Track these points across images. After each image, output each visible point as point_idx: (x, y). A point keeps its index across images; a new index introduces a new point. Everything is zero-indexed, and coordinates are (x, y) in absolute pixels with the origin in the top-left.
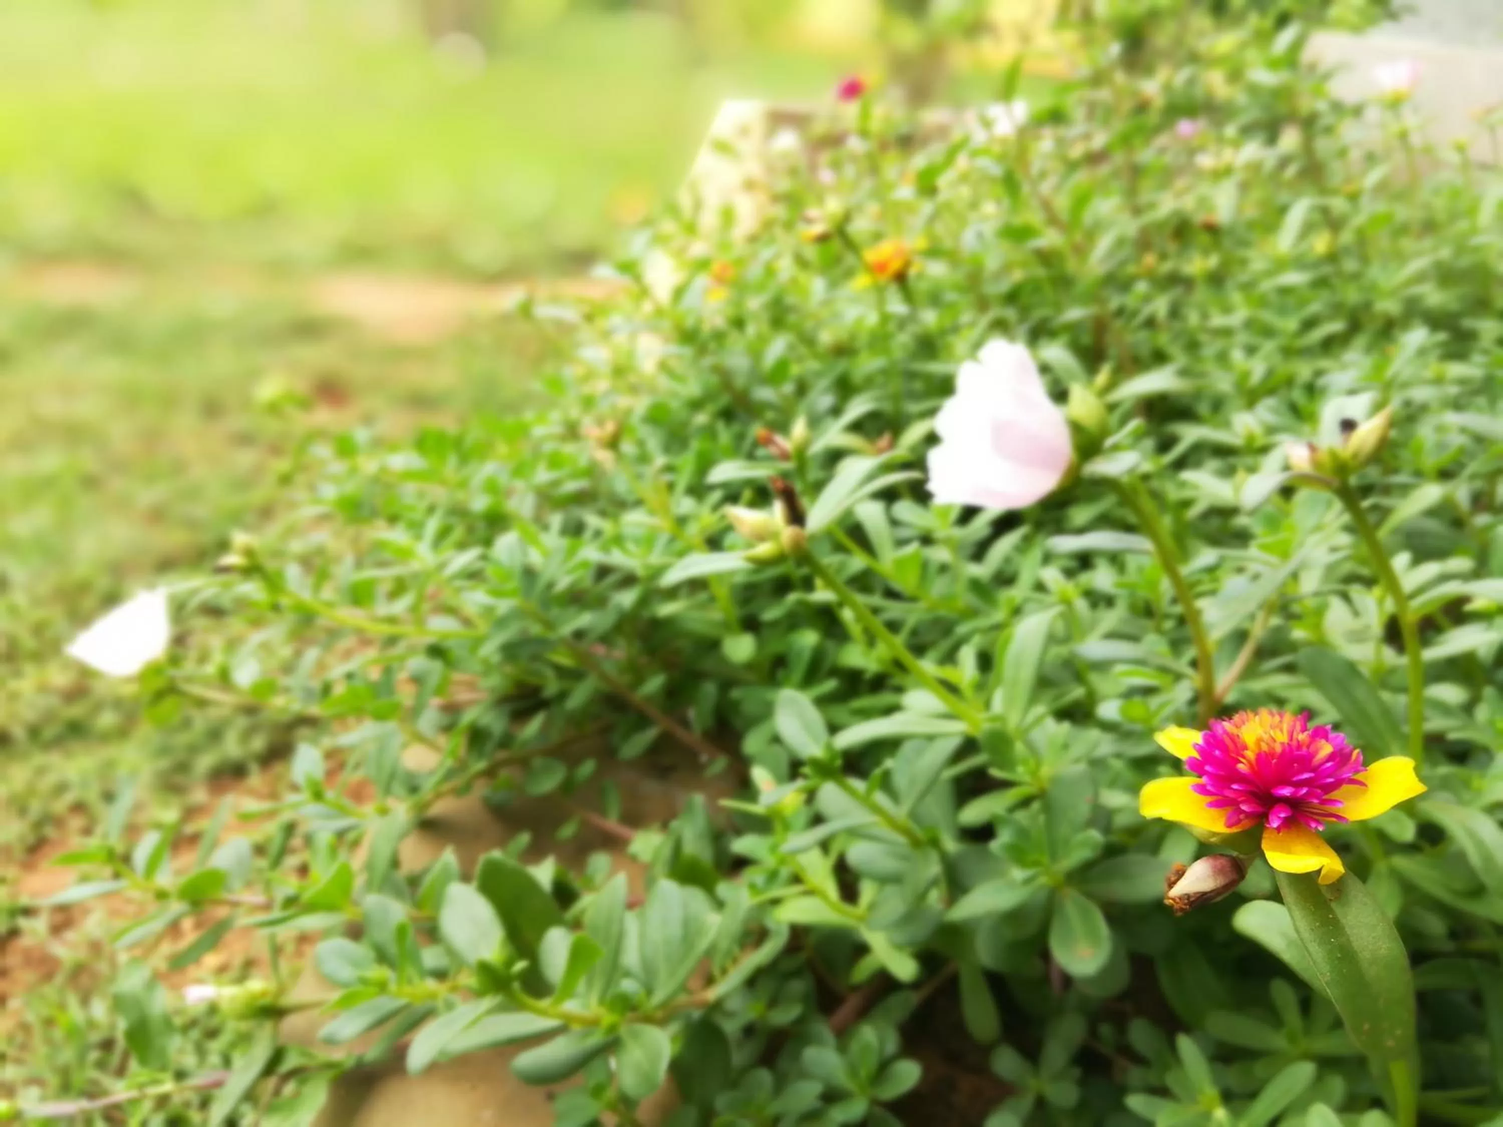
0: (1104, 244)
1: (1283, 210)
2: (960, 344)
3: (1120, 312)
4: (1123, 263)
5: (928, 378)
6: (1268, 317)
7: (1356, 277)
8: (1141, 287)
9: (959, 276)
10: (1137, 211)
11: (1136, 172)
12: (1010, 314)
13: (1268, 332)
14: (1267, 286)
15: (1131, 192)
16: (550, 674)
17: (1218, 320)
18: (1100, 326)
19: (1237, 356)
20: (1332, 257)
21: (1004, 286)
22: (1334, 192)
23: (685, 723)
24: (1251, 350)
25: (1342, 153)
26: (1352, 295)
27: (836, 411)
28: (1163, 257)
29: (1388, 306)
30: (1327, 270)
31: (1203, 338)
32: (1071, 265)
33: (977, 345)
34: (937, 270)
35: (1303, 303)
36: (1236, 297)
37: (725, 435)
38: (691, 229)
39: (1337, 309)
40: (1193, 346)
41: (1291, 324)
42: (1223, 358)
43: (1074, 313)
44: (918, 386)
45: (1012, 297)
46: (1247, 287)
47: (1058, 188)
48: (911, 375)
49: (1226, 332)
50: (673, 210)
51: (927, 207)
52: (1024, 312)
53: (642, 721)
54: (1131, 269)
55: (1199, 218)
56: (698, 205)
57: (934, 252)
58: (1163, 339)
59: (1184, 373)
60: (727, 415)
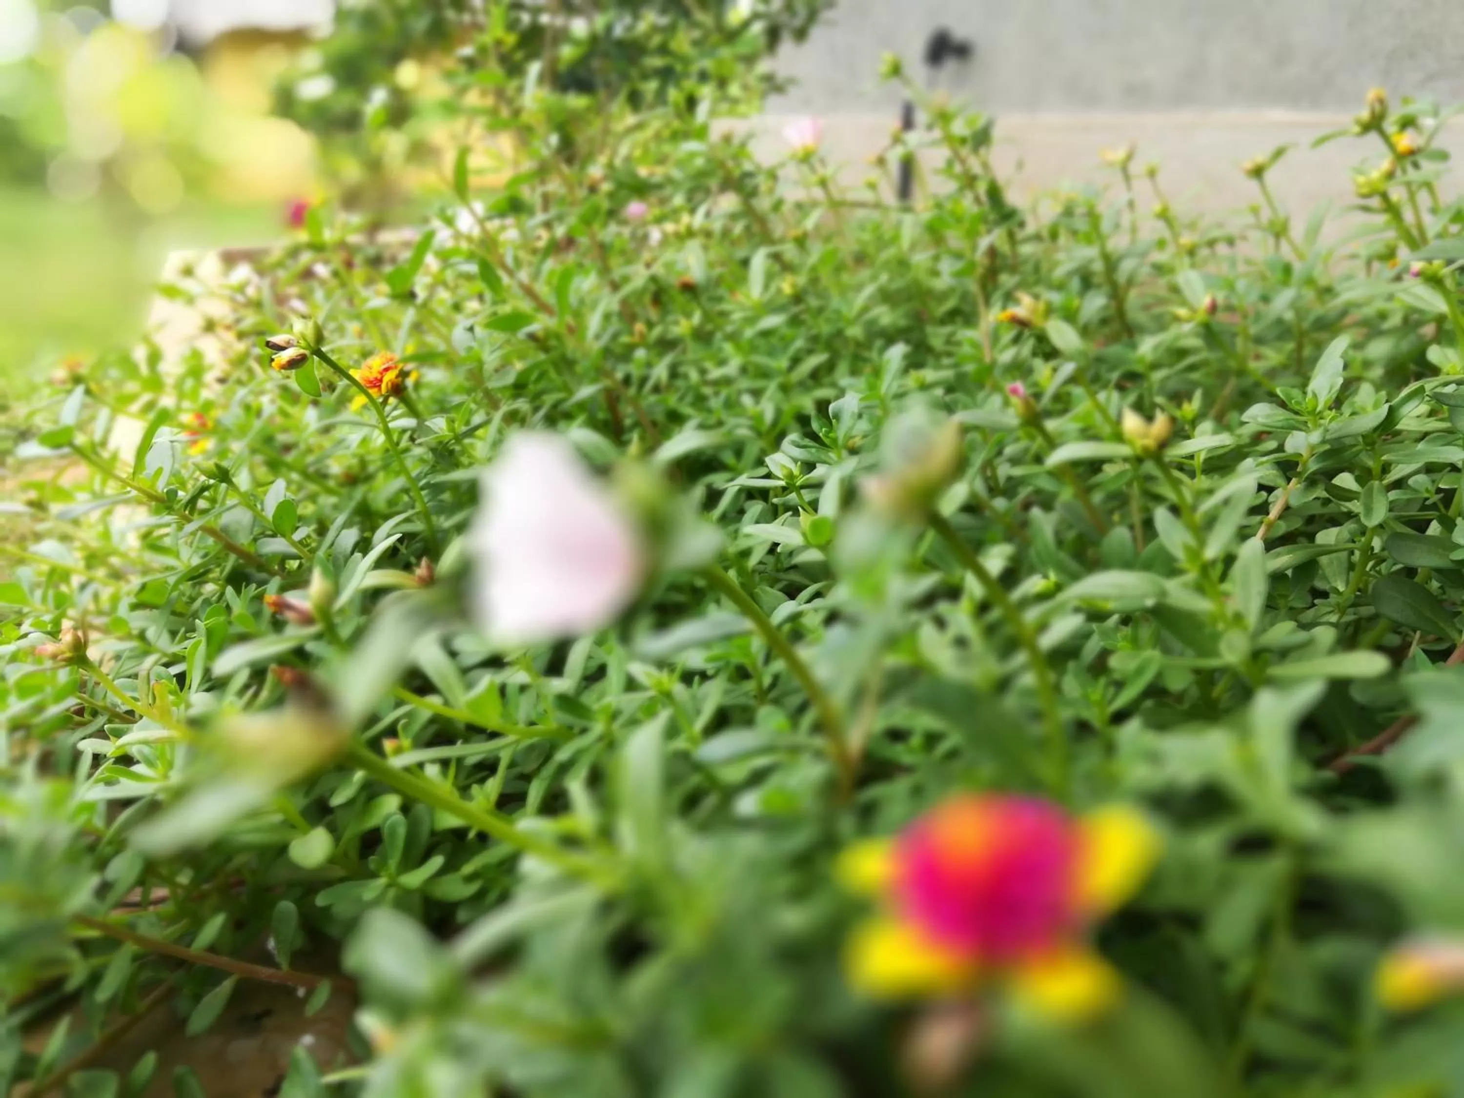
0: (594, 322)
1: (745, 263)
2: (479, 447)
3: (627, 381)
4: (615, 337)
5: (455, 487)
6: (761, 359)
7: (820, 310)
8: (640, 354)
9: (460, 378)
10: (615, 287)
11: (603, 250)
12: (522, 405)
13: (765, 374)
14: (749, 333)
15: (605, 270)
16: (73, 955)
17: (715, 373)
18: (612, 399)
19: (747, 400)
20: (798, 298)
21: (510, 379)
22: (782, 240)
23: (267, 959)
24: (757, 394)
25: (777, 206)
26: (825, 329)
27: (363, 546)
28: (650, 325)
29: (855, 332)
30: (795, 309)
31: (707, 391)
32: (571, 346)
33: (497, 444)
34: (435, 376)
35: (786, 342)
36: (728, 348)
37: (238, 604)
38: (155, 383)
39: (815, 342)
40: (700, 401)
41: (783, 363)
42: (731, 405)
43: (586, 392)
44: (446, 496)
45: (519, 388)
46: (733, 337)
47: (536, 275)
48: (437, 489)
49: (726, 381)
50: (129, 367)
51: (409, 315)
52: (536, 400)
53: (212, 977)
54: (625, 339)
55: (674, 281)
56: (154, 358)
57: (426, 358)
58: (672, 400)
59: (702, 427)
60: (237, 579)
